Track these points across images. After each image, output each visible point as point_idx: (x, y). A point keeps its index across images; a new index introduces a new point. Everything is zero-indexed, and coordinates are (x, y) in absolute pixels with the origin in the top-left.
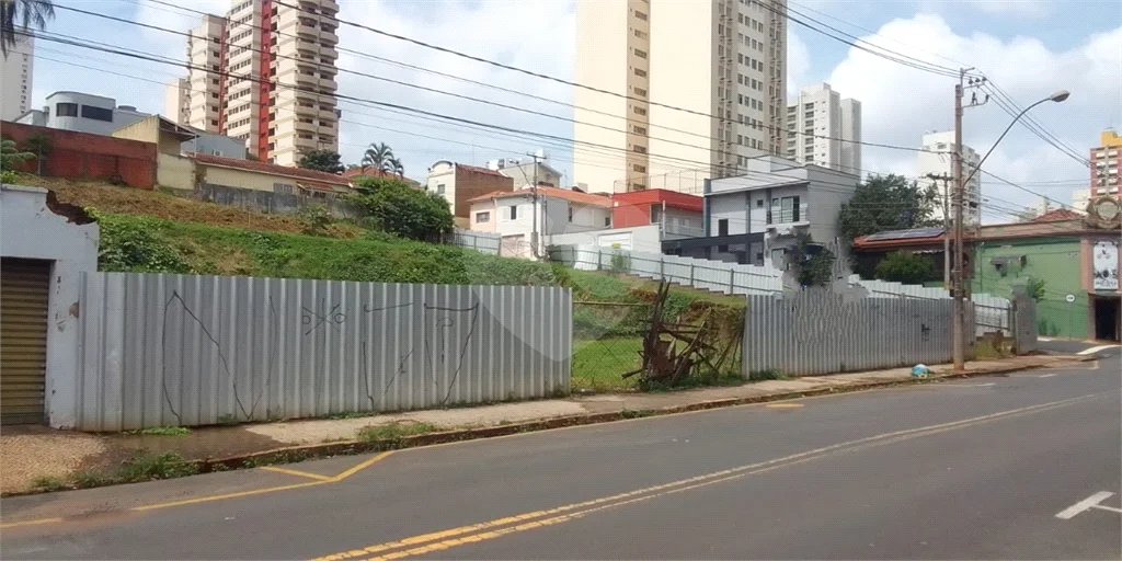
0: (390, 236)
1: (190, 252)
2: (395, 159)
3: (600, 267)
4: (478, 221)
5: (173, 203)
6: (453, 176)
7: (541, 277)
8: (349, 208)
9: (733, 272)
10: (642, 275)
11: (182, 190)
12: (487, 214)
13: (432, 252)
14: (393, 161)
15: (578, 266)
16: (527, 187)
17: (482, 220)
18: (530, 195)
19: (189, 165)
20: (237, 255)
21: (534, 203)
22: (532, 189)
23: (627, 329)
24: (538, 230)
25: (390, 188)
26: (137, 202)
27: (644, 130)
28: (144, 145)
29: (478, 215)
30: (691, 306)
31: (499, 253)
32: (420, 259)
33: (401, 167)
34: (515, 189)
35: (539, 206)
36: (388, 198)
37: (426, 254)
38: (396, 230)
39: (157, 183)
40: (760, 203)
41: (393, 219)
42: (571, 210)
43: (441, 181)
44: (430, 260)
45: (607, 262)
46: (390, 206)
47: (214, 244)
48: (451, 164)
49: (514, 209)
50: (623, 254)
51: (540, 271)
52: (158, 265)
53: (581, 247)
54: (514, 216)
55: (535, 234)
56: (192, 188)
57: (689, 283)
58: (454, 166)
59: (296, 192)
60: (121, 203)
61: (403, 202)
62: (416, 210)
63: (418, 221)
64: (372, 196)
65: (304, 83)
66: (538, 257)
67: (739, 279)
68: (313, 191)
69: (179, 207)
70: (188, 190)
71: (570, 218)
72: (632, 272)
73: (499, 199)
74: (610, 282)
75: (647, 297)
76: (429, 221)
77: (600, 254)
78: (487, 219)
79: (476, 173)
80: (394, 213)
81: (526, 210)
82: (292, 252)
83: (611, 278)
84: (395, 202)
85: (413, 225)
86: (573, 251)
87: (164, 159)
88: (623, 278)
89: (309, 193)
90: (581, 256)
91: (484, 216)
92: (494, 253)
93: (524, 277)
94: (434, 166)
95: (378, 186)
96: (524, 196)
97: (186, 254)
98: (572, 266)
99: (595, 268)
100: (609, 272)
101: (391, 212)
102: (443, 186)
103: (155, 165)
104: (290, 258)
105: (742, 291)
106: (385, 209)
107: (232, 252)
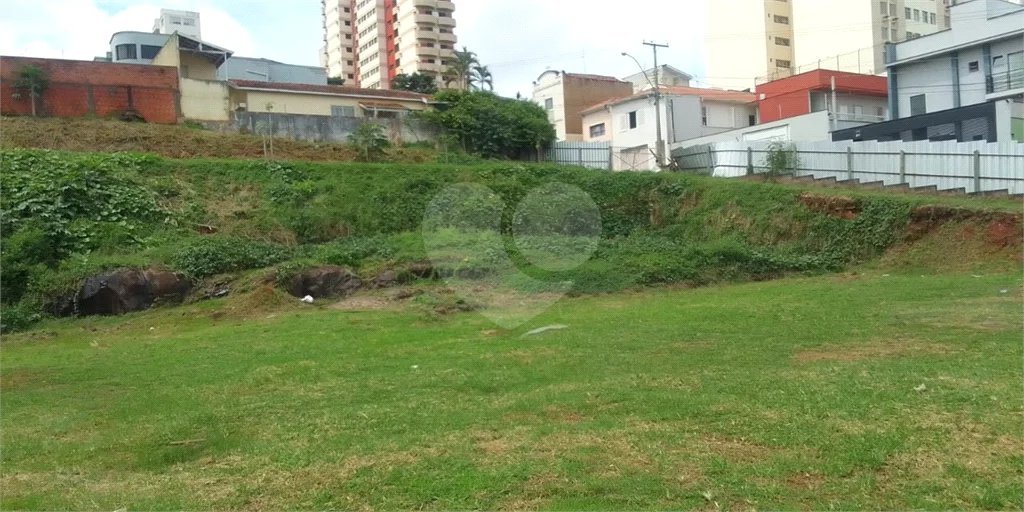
0: (473, 157)
1: (173, 194)
2: (482, 66)
3: (750, 168)
4: (592, 136)
5: (193, 136)
6: (561, 86)
7: (666, 192)
8: (424, 128)
9: (977, 155)
10: (817, 175)
11: (212, 122)
12: (602, 125)
13: (517, 171)
14: (479, 69)
15: (718, 172)
16: (649, 87)
17: (597, 134)
18: (651, 95)
19: (219, 91)
20: (243, 193)
21: (656, 104)
22: (653, 89)
23: (806, 258)
24: (664, 137)
25: (472, 100)
26: (145, 138)
27: (787, 19)
28: (162, 70)
29: (592, 128)
30: (911, 215)
31: (611, 165)
32: (502, 181)
33: (489, 74)
34: (635, 92)
35: (663, 107)
36: (470, 111)
37: (508, 173)
38: (480, 148)
39: (182, 115)
40: (974, 66)
41: (474, 135)
42: (704, 110)
43: (548, 93)
44: (513, 180)
45: (760, 162)
46: (472, 121)
47: (211, 182)
48: (557, 73)
49: (633, 116)
50: (785, 148)
51: (663, 184)
52: (115, 214)
53: (720, 146)
54: (633, 124)
55: (660, 144)
56: (225, 118)
57: (897, 180)
58: (561, 75)
59: (358, 114)
60: (121, 141)
61: (486, 113)
62: (504, 122)
63: (506, 136)
64: (448, 112)
65: (423, 23)
66: (663, 166)
67: (988, 167)
68: (376, 111)
69: (199, 141)
70: (221, 122)
71: (704, 120)
72: (803, 173)
73: (614, 106)
74: (768, 191)
75: (831, 207)
76: (523, 136)
77: (750, 151)
78: (602, 132)
79: (588, 79)
80: (475, 128)
81: (647, 113)
82: (321, 184)
83: (768, 185)
84: (475, 114)
85: (499, 141)
86: (710, 152)
87: (189, 87)
88: (786, 183)
89: (372, 113)
90: (722, 159)
91: (598, 129)
92: (604, 166)
93: (642, 194)
94: (539, 79)
95: (457, 98)
96: (644, 97)
97: (168, 197)
98: (709, 174)
99: (743, 172)
100: (765, 176)
101: (472, 128)
102: (551, 99)
103: (177, 93)
104: (315, 192)
105: (996, 186)
106: (466, 125)
107: (237, 190)
